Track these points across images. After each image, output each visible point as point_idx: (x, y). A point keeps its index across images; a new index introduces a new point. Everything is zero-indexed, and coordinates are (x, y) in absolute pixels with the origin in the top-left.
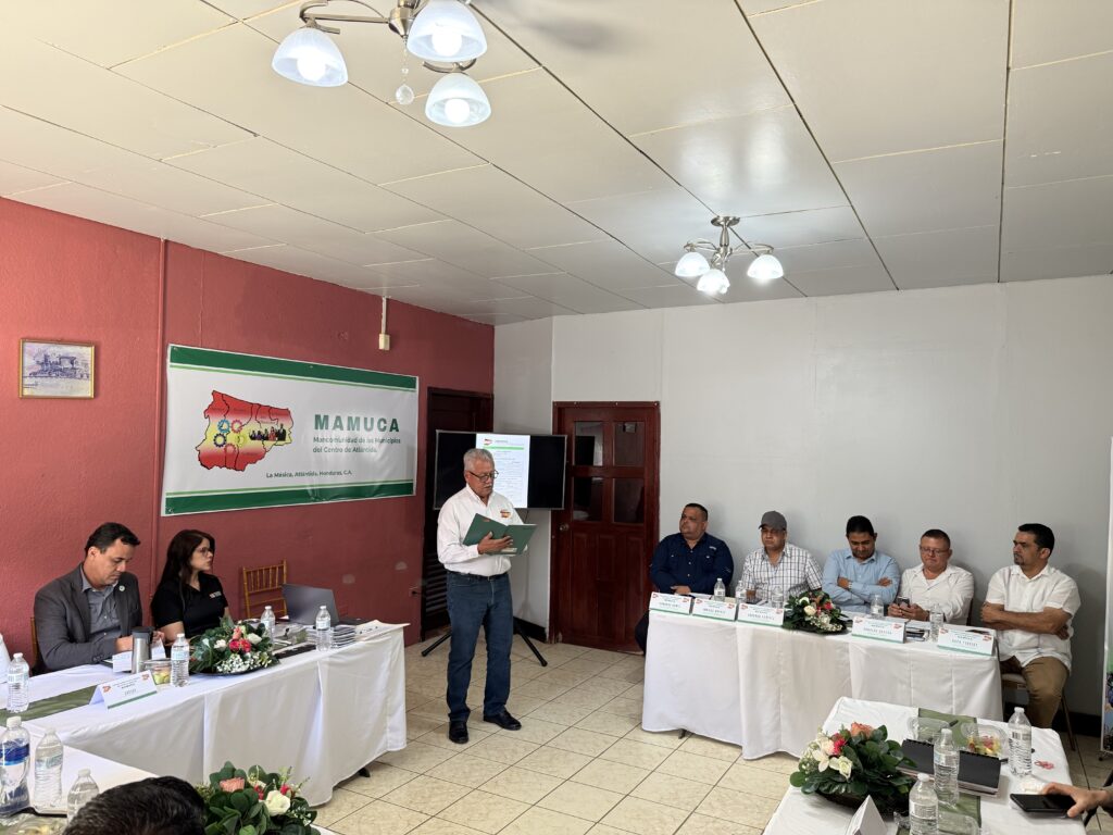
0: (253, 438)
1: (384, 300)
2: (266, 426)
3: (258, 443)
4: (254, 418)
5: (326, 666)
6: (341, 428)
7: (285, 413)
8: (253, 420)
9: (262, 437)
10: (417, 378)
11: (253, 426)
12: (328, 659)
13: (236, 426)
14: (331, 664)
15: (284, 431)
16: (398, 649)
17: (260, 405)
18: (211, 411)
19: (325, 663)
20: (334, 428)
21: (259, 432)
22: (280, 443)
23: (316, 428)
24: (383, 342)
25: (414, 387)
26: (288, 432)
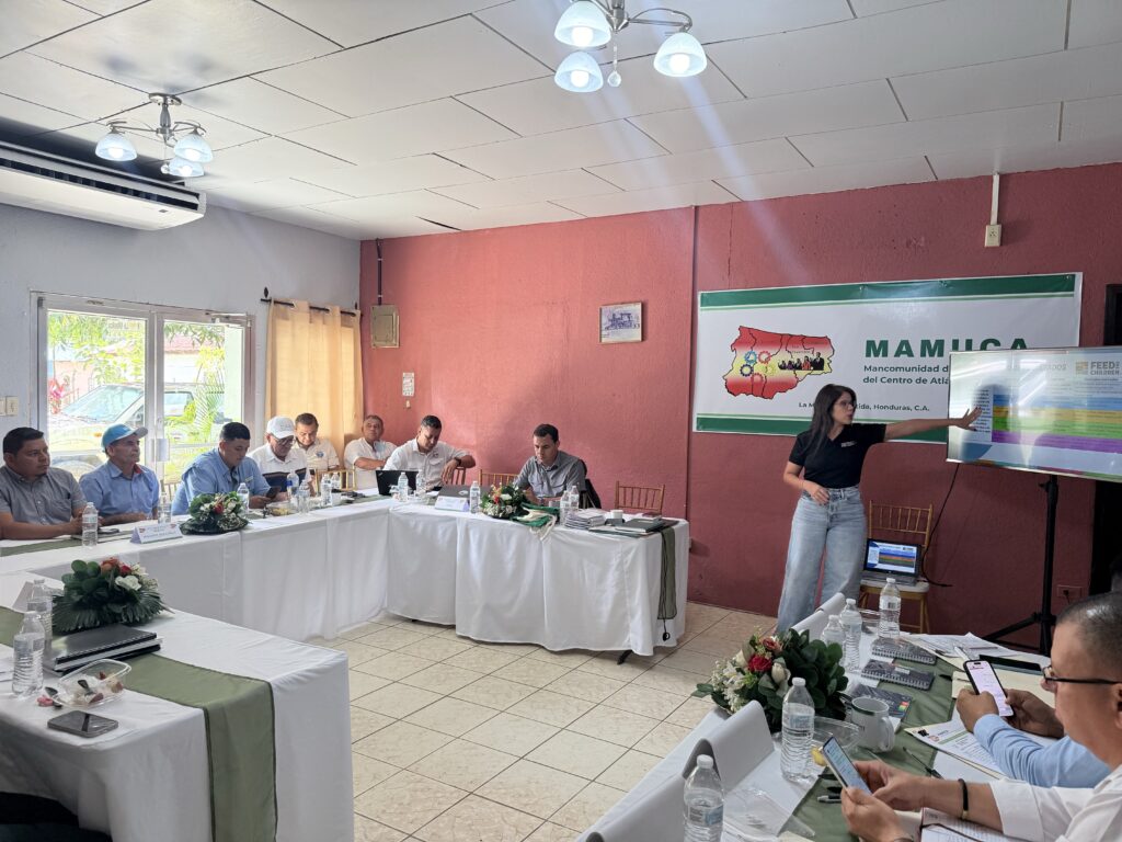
1: (996, 179)
4: (784, 346)
7: (825, 341)
8: (783, 350)
9: (794, 367)
10: (1079, 277)
13: (764, 357)
15: (822, 360)
17: (792, 336)
18: (736, 345)
20: (897, 355)
22: (815, 372)
23: (868, 355)
24: (992, 236)
25: (1071, 288)
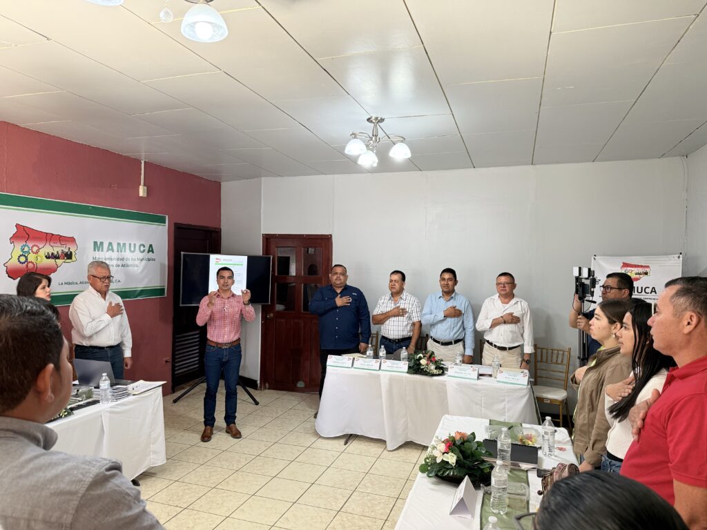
0: (48, 257)
1: (143, 162)
2: (58, 249)
3: (51, 261)
4: (48, 242)
5: (108, 414)
6: (113, 251)
7: (72, 240)
8: (47, 245)
9: (56, 257)
10: (167, 217)
11: (48, 249)
12: (109, 410)
13: (35, 249)
14: (111, 412)
15: (71, 253)
16: (158, 400)
17: (53, 235)
18: (15, 238)
19: (107, 411)
20: (108, 251)
21: (52, 254)
22: (67, 261)
23: (95, 250)
24: (142, 192)
25: (165, 223)
26: (73, 254)
